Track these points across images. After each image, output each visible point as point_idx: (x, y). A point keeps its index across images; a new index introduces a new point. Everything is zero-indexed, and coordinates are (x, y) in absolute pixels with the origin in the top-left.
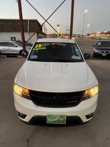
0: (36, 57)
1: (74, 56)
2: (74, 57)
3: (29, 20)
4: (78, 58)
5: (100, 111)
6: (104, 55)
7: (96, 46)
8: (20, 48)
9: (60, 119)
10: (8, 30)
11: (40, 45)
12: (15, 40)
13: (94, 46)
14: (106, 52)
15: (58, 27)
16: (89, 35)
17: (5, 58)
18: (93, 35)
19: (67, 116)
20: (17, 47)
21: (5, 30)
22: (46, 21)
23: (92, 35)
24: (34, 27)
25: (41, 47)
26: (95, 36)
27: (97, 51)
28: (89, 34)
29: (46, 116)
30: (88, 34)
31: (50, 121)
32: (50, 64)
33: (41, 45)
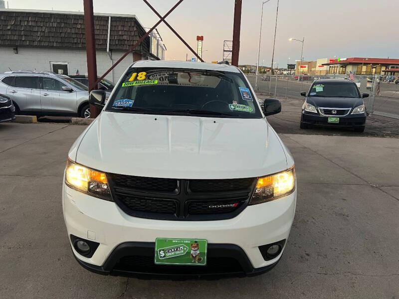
0: (130, 103)
1: (235, 103)
2: (234, 106)
3: (112, 17)
4: (245, 110)
5: (308, 255)
6: (333, 119)
7: (309, 96)
8: (80, 96)
9: (192, 252)
10: (46, 44)
11: (142, 75)
12: (66, 72)
13: (303, 95)
14: (339, 112)
15: (200, 42)
16: (291, 67)
17: (31, 122)
18: (306, 69)
19: (209, 245)
20: (71, 91)
21: (36, 43)
22: (162, 19)
23: (302, 70)
24: (125, 37)
25: (145, 80)
26: (309, 70)
27: (312, 109)
28: (294, 66)
29: (154, 243)
30: (289, 65)
31: (164, 256)
32: (167, 120)
33: (144, 73)
